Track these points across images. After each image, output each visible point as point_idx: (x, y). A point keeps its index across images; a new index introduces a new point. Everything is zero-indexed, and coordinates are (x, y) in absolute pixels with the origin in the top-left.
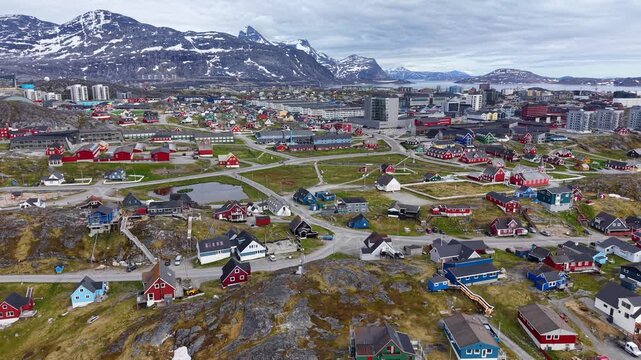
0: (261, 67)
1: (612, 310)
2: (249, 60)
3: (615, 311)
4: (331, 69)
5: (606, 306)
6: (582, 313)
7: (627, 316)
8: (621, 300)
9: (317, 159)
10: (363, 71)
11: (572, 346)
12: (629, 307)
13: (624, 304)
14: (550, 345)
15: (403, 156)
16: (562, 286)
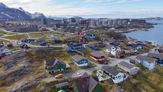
0: (7, 15)
1: (110, 51)
2: (2, 13)
3: (111, 51)
4: (30, 16)
5: (109, 50)
6: (104, 53)
7: (114, 51)
8: (112, 48)
9: (28, 33)
10: (40, 16)
11: (104, 59)
12: (114, 49)
13: (113, 48)
14: (99, 59)
15: (54, 32)
16: (98, 49)
